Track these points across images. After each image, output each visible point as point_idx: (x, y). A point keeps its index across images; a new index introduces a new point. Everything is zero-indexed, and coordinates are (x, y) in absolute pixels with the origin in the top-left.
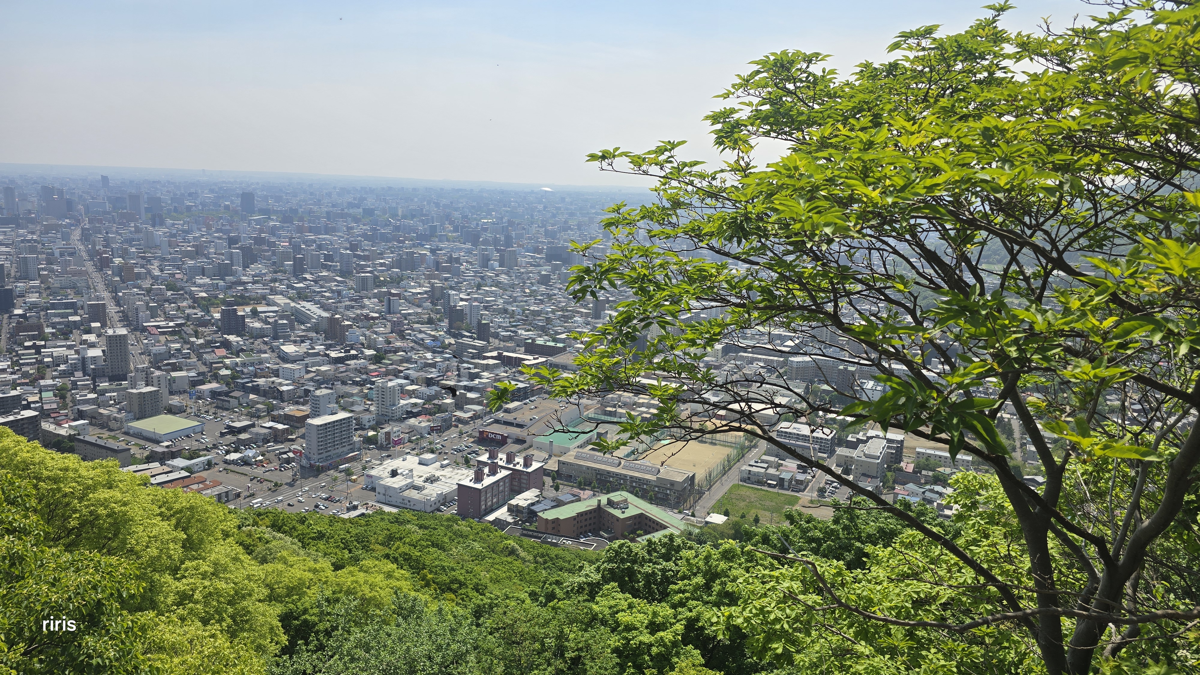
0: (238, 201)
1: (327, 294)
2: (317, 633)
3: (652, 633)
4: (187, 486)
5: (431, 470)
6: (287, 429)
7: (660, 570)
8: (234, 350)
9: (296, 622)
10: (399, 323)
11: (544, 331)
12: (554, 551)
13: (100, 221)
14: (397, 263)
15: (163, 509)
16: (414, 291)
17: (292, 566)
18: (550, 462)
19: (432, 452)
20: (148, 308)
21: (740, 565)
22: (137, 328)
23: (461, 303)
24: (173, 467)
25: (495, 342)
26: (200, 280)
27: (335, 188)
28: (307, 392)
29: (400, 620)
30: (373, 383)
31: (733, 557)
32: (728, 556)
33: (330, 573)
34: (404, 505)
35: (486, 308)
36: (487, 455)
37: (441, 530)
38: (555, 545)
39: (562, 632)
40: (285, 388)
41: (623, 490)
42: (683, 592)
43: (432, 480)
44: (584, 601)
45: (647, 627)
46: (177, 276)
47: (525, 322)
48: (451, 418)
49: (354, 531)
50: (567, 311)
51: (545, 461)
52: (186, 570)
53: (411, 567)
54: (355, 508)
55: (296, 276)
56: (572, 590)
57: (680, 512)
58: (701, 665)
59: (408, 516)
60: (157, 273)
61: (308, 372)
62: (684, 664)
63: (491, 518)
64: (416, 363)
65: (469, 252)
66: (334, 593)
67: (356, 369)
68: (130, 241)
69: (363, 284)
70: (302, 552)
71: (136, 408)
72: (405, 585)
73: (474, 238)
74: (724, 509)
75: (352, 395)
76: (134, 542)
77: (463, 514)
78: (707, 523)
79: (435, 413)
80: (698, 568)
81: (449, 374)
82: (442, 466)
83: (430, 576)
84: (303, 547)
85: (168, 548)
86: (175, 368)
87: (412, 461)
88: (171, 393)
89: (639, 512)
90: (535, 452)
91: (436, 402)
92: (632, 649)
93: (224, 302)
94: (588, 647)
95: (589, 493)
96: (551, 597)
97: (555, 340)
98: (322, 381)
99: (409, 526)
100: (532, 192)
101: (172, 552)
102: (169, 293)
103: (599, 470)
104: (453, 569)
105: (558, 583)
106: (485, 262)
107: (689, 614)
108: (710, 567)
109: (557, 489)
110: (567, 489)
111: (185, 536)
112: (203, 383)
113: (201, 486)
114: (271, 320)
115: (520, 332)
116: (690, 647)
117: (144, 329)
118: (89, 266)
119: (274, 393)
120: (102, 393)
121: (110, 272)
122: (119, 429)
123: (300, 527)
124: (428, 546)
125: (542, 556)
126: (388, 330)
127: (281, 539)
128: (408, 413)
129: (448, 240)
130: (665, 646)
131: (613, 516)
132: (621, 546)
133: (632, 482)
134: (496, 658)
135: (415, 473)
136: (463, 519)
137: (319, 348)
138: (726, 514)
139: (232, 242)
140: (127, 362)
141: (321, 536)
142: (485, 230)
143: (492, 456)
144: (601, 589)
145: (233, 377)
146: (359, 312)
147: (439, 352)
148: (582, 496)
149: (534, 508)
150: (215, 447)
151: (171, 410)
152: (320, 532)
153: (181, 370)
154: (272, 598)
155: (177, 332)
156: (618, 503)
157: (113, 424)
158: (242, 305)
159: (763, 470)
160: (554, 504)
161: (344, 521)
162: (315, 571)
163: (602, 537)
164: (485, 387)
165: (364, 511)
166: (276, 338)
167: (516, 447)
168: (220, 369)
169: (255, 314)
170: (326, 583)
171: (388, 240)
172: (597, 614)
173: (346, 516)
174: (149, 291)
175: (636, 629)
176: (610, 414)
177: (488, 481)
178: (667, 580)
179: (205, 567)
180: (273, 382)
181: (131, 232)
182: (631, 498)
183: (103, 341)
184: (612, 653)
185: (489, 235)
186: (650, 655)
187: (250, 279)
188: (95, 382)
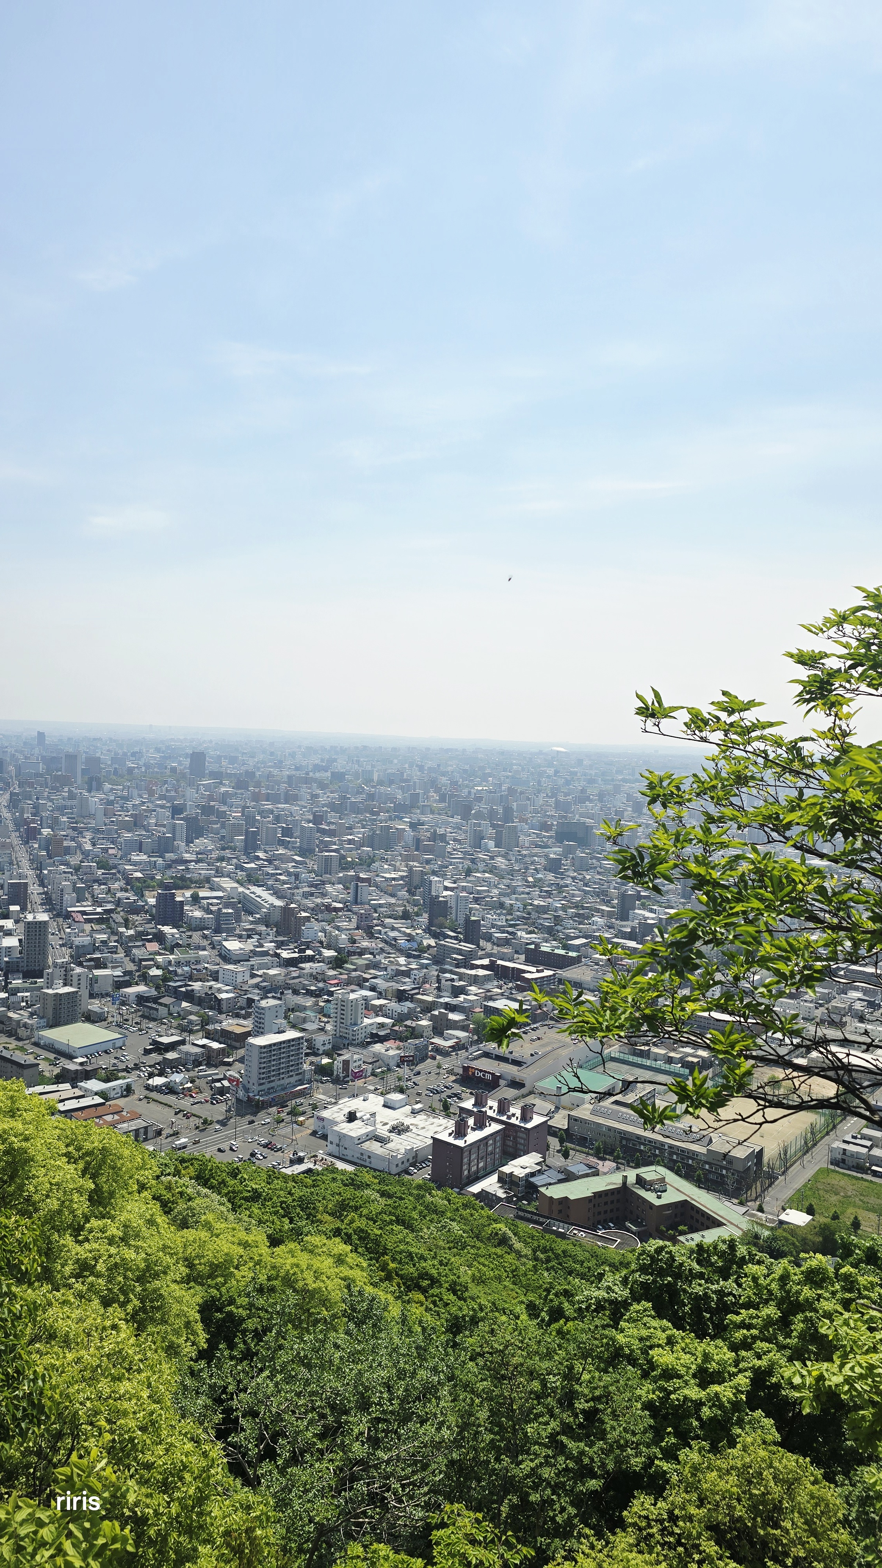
0: (187, 762)
1: (282, 878)
2: (244, 1332)
3: (703, 1385)
4: (99, 1117)
5: (401, 1115)
6: (223, 1049)
7: (715, 1292)
8: (168, 945)
9: (219, 1315)
10: (368, 917)
11: (551, 933)
12: (561, 1246)
13: (31, 785)
14: (370, 841)
15: (71, 1149)
16: (387, 875)
17: (217, 1236)
18: (557, 1116)
19: (402, 1091)
20: (75, 889)
21: (834, 1293)
22: (61, 914)
23: (446, 893)
24: (86, 1090)
25: (488, 946)
26: (135, 857)
27: (300, 747)
28: (250, 1001)
29: (352, 1326)
30: (331, 994)
31: (823, 1280)
32: (815, 1278)
33: (264, 1250)
34: (362, 1162)
35: (476, 900)
36: (472, 1101)
37: (409, 1201)
38: (563, 1236)
39: (571, 1368)
40: (224, 996)
41: (658, 1164)
42: (749, 1327)
43: (399, 1129)
44: (604, 1327)
45: (694, 1376)
46: (111, 851)
47: (526, 920)
48: (426, 1046)
49: (298, 1193)
50: (583, 908)
51: (550, 1115)
52: (91, 1231)
53: (367, 1249)
54: (300, 1161)
55: (247, 854)
56: (588, 1308)
57: (741, 1204)
58: (775, 1443)
59: (367, 1177)
60: (88, 847)
61: (253, 976)
62: (749, 1440)
63: (475, 1189)
64: (386, 969)
65: (458, 827)
66: (269, 1279)
67: (311, 975)
68: (61, 809)
69: (326, 867)
70: (231, 1217)
71: (50, 1013)
72: (360, 1277)
73: (465, 811)
74: (807, 1204)
75: (305, 1008)
76: (32, 1189)
77: (439, 1181)
78: (781, 1222)
79: (407, 1039)
80: (770, 1292)
81: (427, 986)
82: (414, 1112)
83: (392, 1265)
84: (234, 1210)
85: (71, 1201)
86: (100, 964)
87: (375, 1102)
88: (92, 996)
89: (682, 1198)
90: (537, 1101)
91: (408, 1023)
92: (673, 1407)
93: (162, 885)
94: (606, 1397)
95: (609, 1165)
96: (557, 1314)
97: (566, 947)
98: (271, 989)
99: (368, 1192)
100: (540, 753)
101: (75, 1206)
102: (100, 872)
103: (625, 1132)
104: (422, 1258)
105: (567, 1294)
106: (478, 841)
107: (758, 1363)
108: (788, 1292)
109: (566, 1155)
110: (580, 1157)
111: (93, 1186)
112: (128, 984)
113: (116, 1117)
114: (214, 908)
115: (519, 933)
116: (759, 1413)
117: (68, 916)
118: (15, 839)
119: (211, 1001)
120: (14, 992)
121: (36, 846)
122: (29, 1038)
123: (231, 1182)
124: (391, 1223)
125: (545, 1251)
126: (353, 925)
127: (206, 1196)
128: (373, 1036)
129: (432, 812)
130: (721, 1406)
131: (645, 1201)
132: (659, 1250)
133: (671, 1154)
134: (478, 1396)
135: (378, 1119)
136: (439, 1188)
137: (269, 946)
138: (810, 1211)
139: (176, 811)
140: (44, 954)
141: (256, 1196)
142: (479, 799)
143: (479, 1103)
144: (627, 1310)
145: (165, 979)
146: (319, 900)
147: (415, 957)
148: (600, 1167)
149: (537, 1180)
150: (137, 1067)
151: (91, 1018)
152: (255, 1191)
153: (105, 967)
154: (192, 1279)
155: (104, 920)
156: (651, 1183)
157: (22, 1032)
158: (182, 888)
159: (864, 1151)
160: (562, 1176)
161: (285, 1178)
162: (246, 1245)
163: (628, 1230)
164: (473, 1007)
165: (311, 1166)
166: (218, 931)
167: (510, 1093)
168: (149, 967)
169: (196, 899)
170: (258, 1263)
171: (358, 811)
172: (621, 1348)
173: (288, 1171)
174: (77, 869)
175: (680, 1377)
176: (642, 1054)
177: (473, 1136)
178: (725, 1308)
179: (114, 1230)
180: (211, 988)
181: (64, 799)
182: (671, 1177)
183: (21, 927)
184: (643, 1409)
185: (483, 807)
186: (699, 1419)
187: (194, 857)
188: (7, 978)
